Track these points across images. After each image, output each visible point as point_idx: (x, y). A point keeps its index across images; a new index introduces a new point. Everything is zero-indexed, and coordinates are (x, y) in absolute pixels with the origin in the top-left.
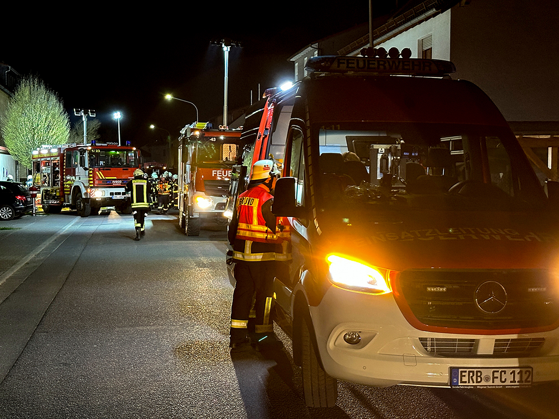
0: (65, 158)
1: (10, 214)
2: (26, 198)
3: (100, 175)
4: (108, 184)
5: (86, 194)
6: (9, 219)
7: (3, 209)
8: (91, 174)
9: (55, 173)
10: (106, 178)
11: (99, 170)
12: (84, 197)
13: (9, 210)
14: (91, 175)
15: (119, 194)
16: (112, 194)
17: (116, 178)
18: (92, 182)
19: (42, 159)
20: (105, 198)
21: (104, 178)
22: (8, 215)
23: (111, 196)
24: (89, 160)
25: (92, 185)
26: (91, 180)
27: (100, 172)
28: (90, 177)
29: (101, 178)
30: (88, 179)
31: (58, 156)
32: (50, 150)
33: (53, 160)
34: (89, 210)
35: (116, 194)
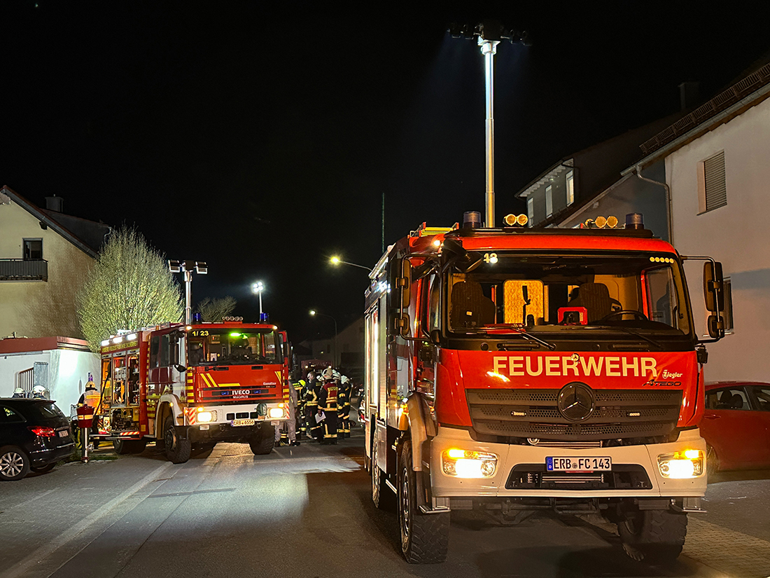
0: (149, 349)
1: (19, 467)
2: (57, 433)
3: (208, 380)
4: (223, 397)
5: (181, 417)
6: (18, 478)
7: (7, 458)
8: (190, 378)
9: (133, 379)
10: (220, 385)
11: (207, 370)
12: (178, 425)
13: (17, 457)
14: (191, 381)
15: (245, 415)
16: (230, 416)
17: (238, 385)
18: (192, 395)
19: (115, 355)
20: (218, 426)
21: (216, 386)
22: (15, 470)
23: (230, 421)
24: (187, 351)
25: (193, 401)
26: (191, 391)
27: (208, 375)
28: (188, 385)
29: (210, 386)
30: (184, 388)
31: (136, 347)
32: (126, 336)
33: (132, 355)
34: (187, 448)
35: (240, 416)
